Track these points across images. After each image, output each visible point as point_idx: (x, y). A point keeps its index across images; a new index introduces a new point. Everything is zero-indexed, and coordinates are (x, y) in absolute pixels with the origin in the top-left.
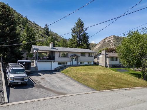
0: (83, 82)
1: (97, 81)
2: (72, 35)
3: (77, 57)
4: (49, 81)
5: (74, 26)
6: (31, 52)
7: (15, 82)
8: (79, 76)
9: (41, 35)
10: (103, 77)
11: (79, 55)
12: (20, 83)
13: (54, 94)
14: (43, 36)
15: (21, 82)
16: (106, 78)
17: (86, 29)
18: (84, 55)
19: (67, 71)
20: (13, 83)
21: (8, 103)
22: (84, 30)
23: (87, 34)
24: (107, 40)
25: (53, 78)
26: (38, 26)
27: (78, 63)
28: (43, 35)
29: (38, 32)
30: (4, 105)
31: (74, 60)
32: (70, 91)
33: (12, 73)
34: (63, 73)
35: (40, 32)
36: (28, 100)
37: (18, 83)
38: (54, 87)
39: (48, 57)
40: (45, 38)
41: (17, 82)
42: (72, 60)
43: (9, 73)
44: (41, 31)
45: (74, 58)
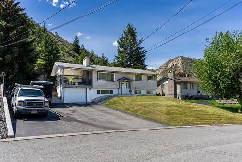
0: (144, 116)
1: (169, 113)
2: (118, 50)
3: (130, 81)
4: (84, 113)
5: (121, 37)
6: (53, 74)
7: (27, 108)
8: (136, 108)
9: (68, 53)
10: (176, 108)
11: (133, 77)
12: (36, 112)
13: (97, 129)
14: (71, 55)
15: (38, 110)
16: (181, 109)
17: (141, 41)
18: (141, 78)
19: (114, 103)
20: (24, 111)
21: (15, 137)
22: (138, 42)
23: (142, 48)
24: (171, 64)
25: (92, 111)
26: (63, 40)
27: (130, 91)
28: (71, 53)
29: (62, 49)
30: (7, 140)
31: (124, 86)
32: (125, 126)
33: (21, 95)
34: (107, 105)
35: (66, 49)
36: (51, 134)
37: (33, 112)
38: (96, 121)
39: (80, 81)
40: (73, 57)
41: (31, 110)
42: (120, 87)
43: (16, 95)
44: (67, 47)
45: (125, 83)
